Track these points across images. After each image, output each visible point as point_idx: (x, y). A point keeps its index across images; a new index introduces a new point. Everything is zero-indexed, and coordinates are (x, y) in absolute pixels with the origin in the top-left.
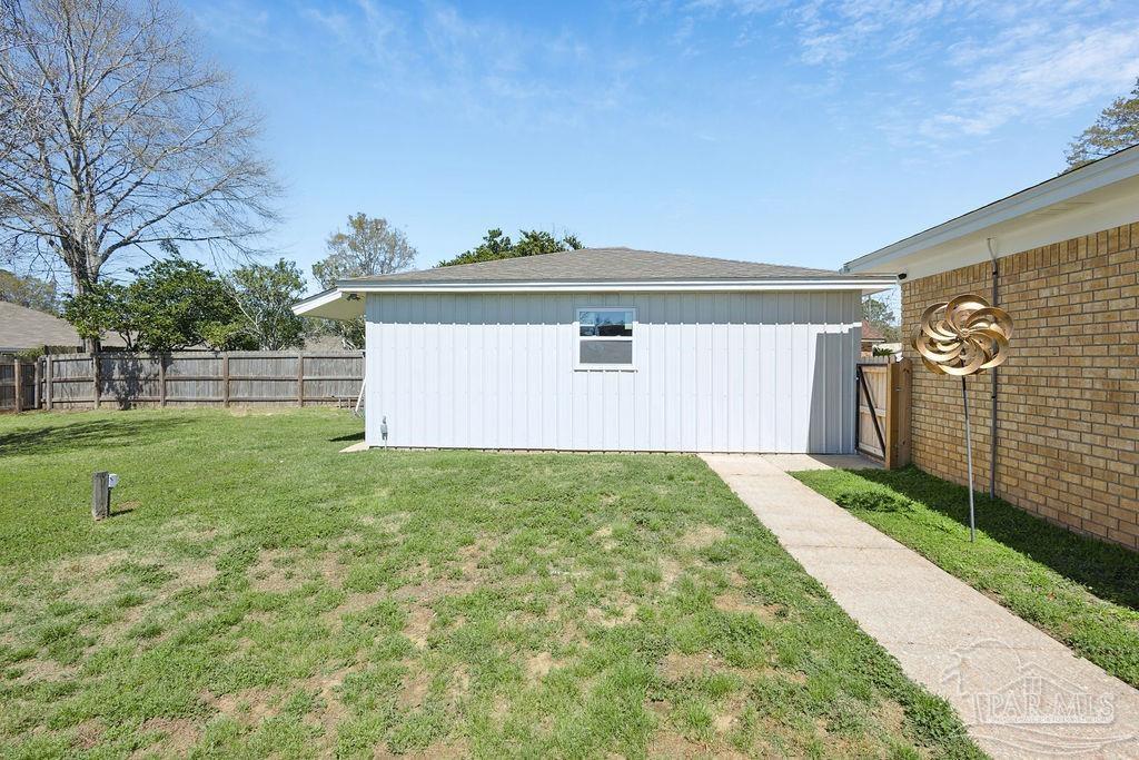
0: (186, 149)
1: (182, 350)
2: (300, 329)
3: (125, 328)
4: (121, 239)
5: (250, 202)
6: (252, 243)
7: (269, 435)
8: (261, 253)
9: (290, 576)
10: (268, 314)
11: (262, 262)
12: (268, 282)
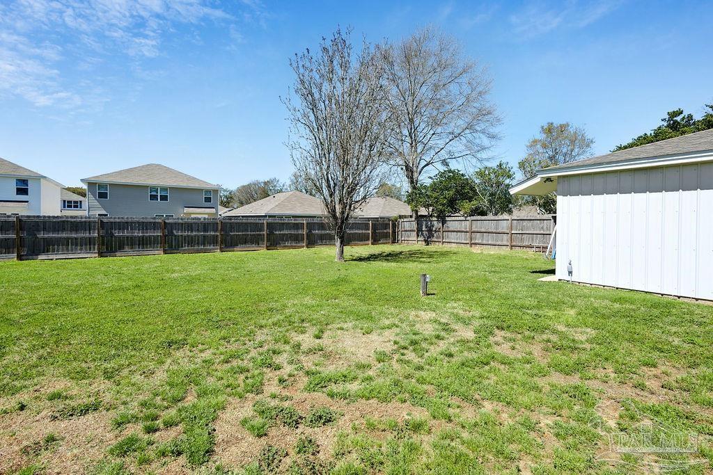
0: (454, 111)
1: (450, 216)
2: (510, 203)
3: (427, 206)
4: (426, 163)
5: (483, 132)
6: (483, 155)
7: (493, 265)
8: (488, 160)
9: (513, 348)
10: (492, 195)
11: (489, 164)
12: (492, 176)
